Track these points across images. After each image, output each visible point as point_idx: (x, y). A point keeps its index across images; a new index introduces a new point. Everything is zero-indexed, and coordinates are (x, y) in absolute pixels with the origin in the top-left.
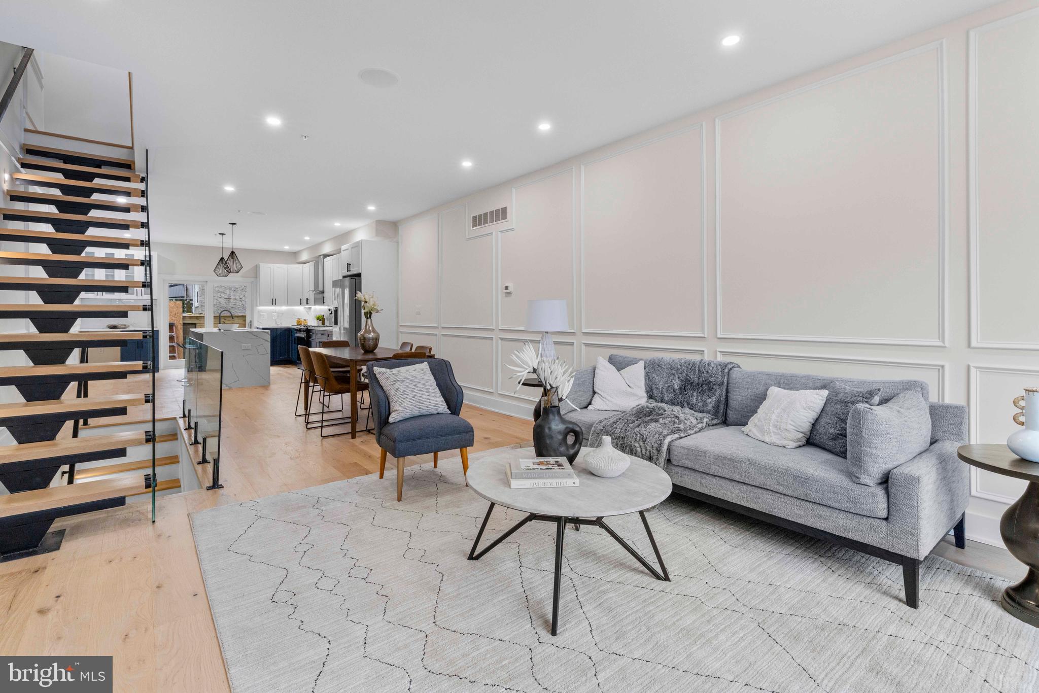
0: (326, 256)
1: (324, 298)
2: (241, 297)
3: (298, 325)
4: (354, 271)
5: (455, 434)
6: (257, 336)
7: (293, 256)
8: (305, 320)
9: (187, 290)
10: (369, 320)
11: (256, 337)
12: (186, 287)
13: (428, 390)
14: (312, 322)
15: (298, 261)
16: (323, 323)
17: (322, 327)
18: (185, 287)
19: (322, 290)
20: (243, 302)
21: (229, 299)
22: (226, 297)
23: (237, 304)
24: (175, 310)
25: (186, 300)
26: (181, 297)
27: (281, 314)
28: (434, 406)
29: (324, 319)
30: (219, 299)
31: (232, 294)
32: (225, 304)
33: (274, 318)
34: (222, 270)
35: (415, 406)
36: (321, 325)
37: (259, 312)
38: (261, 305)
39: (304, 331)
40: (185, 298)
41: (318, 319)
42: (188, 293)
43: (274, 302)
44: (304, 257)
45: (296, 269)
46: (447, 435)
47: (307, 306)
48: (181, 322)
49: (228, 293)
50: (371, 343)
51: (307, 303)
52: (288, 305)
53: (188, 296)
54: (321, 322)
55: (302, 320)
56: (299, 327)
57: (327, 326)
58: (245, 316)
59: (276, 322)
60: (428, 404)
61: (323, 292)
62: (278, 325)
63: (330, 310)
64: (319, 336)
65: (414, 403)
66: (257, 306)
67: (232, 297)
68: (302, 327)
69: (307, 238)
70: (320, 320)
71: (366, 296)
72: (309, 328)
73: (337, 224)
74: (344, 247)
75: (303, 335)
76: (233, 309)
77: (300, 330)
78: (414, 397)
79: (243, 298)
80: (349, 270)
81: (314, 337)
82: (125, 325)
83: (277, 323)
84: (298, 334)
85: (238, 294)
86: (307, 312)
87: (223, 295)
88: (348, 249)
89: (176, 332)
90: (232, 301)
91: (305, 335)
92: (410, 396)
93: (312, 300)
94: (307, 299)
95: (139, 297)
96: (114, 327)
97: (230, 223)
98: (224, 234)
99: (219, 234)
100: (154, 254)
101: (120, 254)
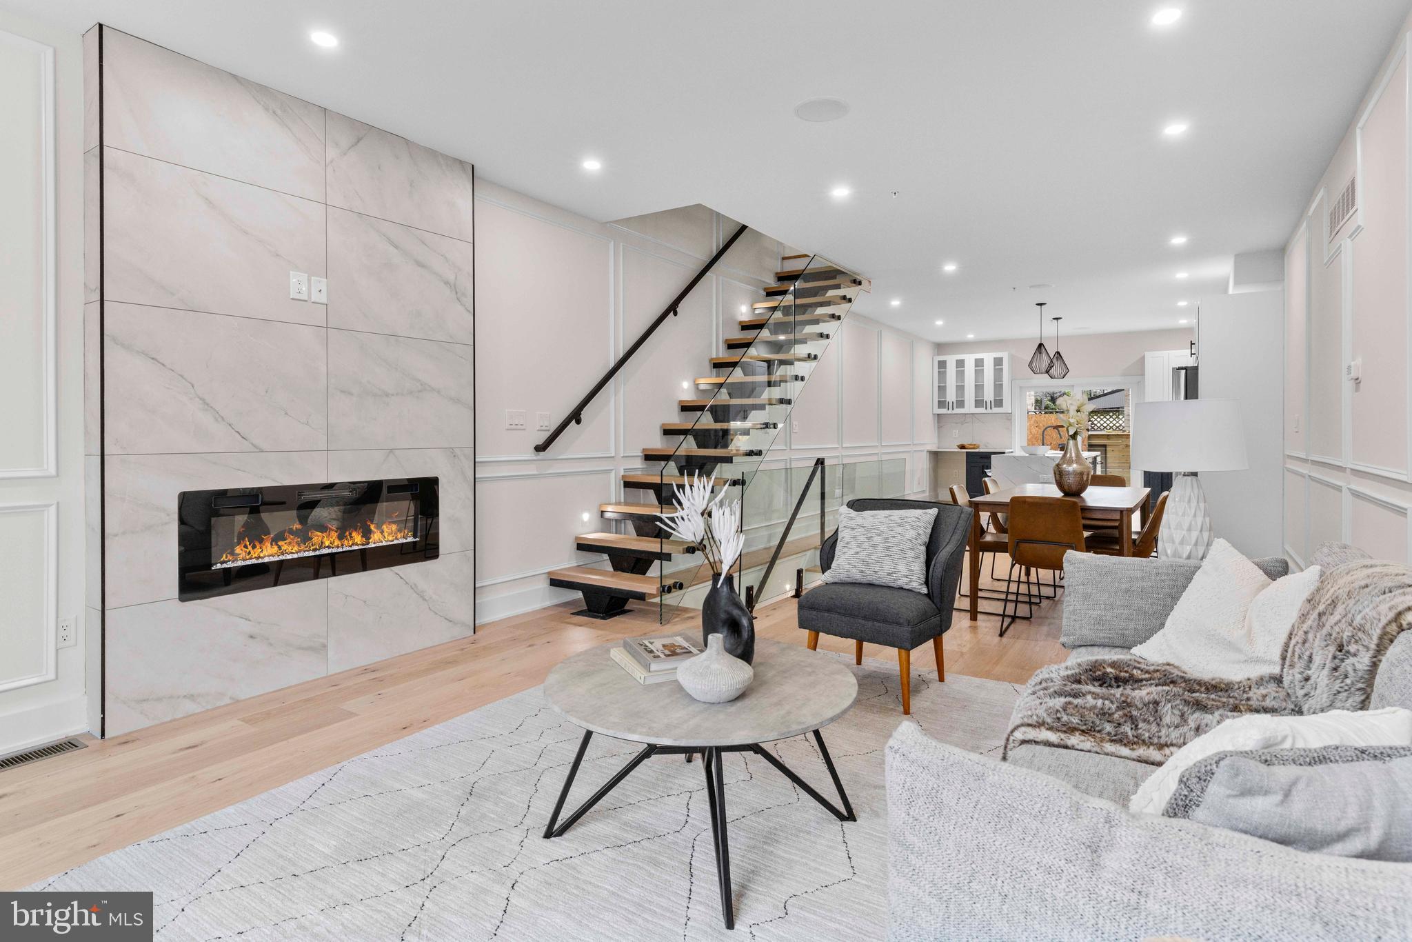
5: (878, 621)
13: (887, 548)
28: (889, 574)
35: (855, 567)
46: (865, 618)
60: (877, 569)
65: (854, 561)
78: (857, 553)
80: (1192, 354)
82: (974, 445)
92: (852, 552)
95: (989, 411)
96: (962, 447)
97: (1038, 304)
98: (1061, 318)
99: (1054, 319)
100: (1004, 355)
101: (970, 359)
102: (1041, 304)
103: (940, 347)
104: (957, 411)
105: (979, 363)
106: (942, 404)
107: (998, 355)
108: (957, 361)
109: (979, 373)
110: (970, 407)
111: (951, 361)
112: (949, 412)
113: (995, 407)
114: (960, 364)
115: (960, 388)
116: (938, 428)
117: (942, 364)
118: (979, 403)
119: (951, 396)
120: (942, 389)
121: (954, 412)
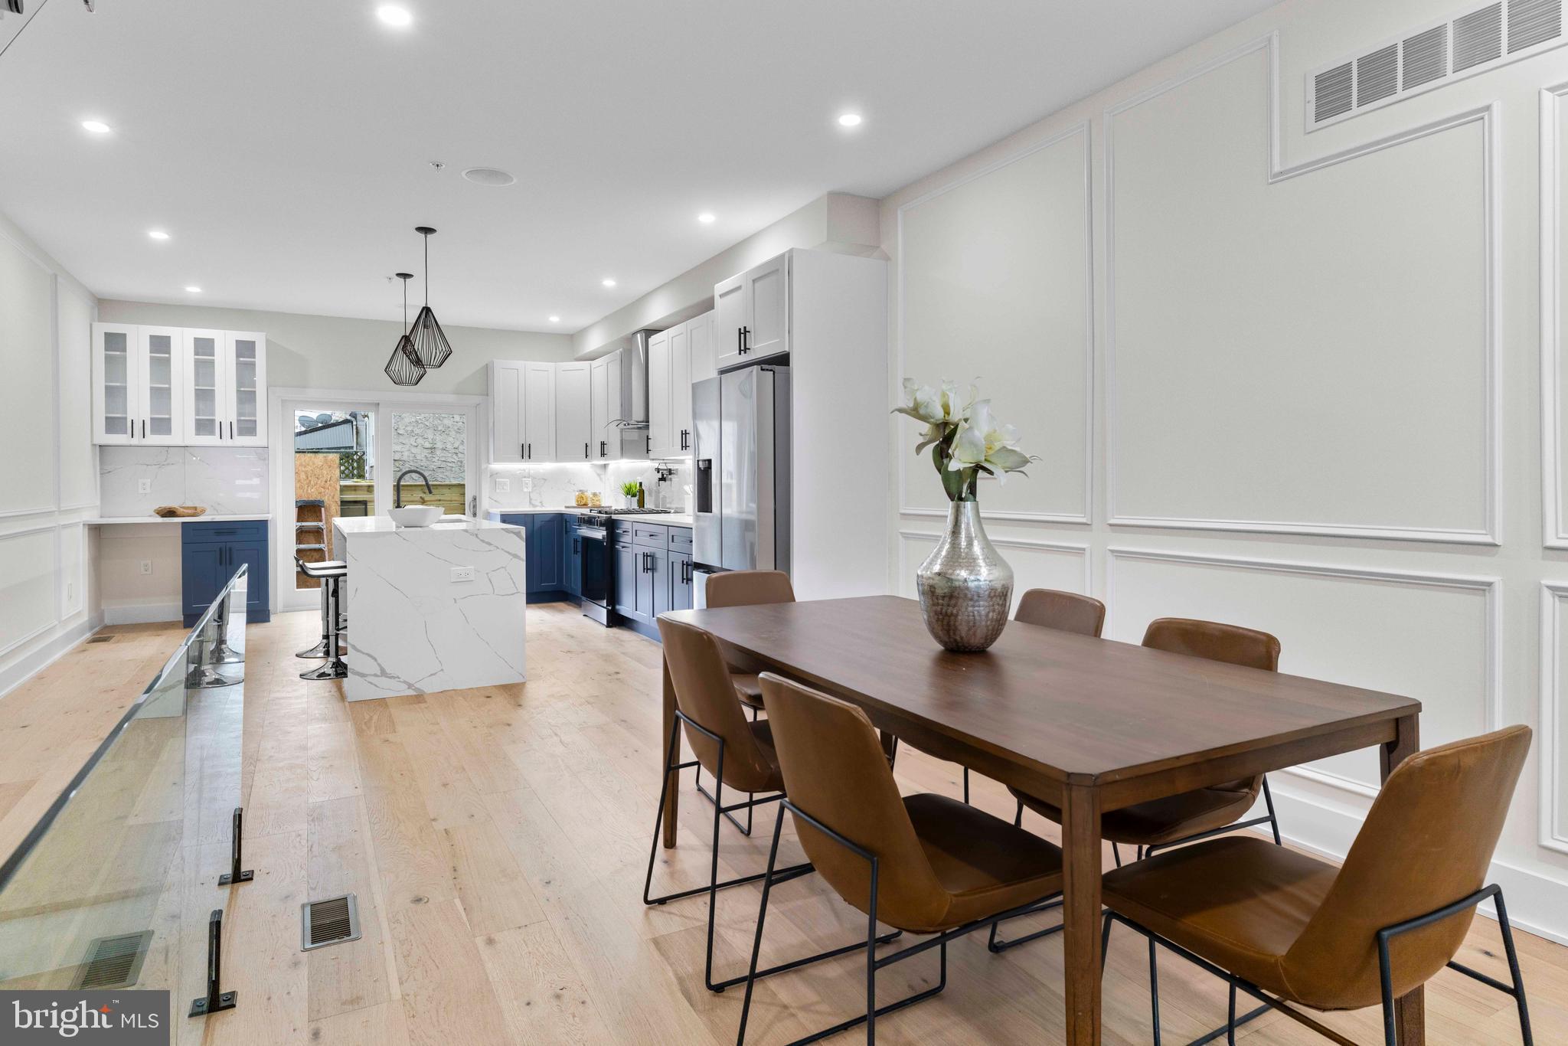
0: (649, 332)
1: (648, 439)
2: (456, 445)
3: (579, 506)
4: (762, 348)
6: (490, 544)
7: (568, 342)
8: (595, 494)
9: (357, 433)
10: (968, 504)
11: (488, 547)
12: (357, 428)
14: (614, 500)
15: (577, 356)
16: (641, 503)
17: (637, 512)
18: (354, 427)
19: (641, 419)
20: (460, 455)
21: (433, 449)
22: (427, 445)
23: (450, 460)
24: (325, 472)
25: (356, 453)
26: (346, 448)
27: (540, 481)
29: (642, 492)
30: (414, 450)
31: (438, 438)
32: (424, 459)
33: (525, 490)
34: (403, 365)
36: (635, 506)
37: (494, 475)
38: (495, 460)
39: (602, 525)
40: (355, 449)
41: (629, 492)
42: (359, 439)
43: (526, 452)
44: (595, 341)
45: (575, 372)
47: (602, 462)
48: (338, 498)
49: (430, 437)
50: (982, 610)
51: (603, 454)
52: (557, 458)
53: (360, 446)
54: (636, 499)
55: (589, 494)
56: (586, 511)
57: (651, 512)
58: (464, 485)
59: (530, 499)
61: (645, 424)
62: (534, 506)
63: (658, 470)
64: (643, 538)
66: (488, 462)
67: (439, 445)
68: (594, 514)
69: (609, 283)
70: (634, 496)
71: (952, 395)
72: (614, 517)
73: (706, 218)
74: (721, 287)
75: (599, 534)
76: (442, 470)
77: (589, 521)
79: (461, 447)
80: (743, 349)
81: (626, 539)
82: (195, 508)
83: (533, 502)
84: (586, 532)
85: (451, 439)
86: (599, 475)
87: (420, 441)
88: (739, 288)
89: (327, 520)
90: (438, 452)
91: (605, 533)
93: (614, 446)
94: (603, 444)
95: (227, 441)
96: (170, 513)
97: (420, 229)
98: (410, 276)
99: (398, 275)
100: (259, 338)
101: (183, 339)
102: (426, 231)
103: (103, 305)
104: (153, 439)
105: (204, 347)
106: (114, 424)
107: (246, 336)
108: (152, 337)
109: (204, 366)
110: (183, 431)
111: (138, 337)
112: (135, 441)
113: (153, 432)
114: (161, 345)
115: (161, 395)
116: (101, 474)
117: (115, 342)
118: (204, 426)
119: (139, 406)
120: (115, 393)
121: (145, 442)
